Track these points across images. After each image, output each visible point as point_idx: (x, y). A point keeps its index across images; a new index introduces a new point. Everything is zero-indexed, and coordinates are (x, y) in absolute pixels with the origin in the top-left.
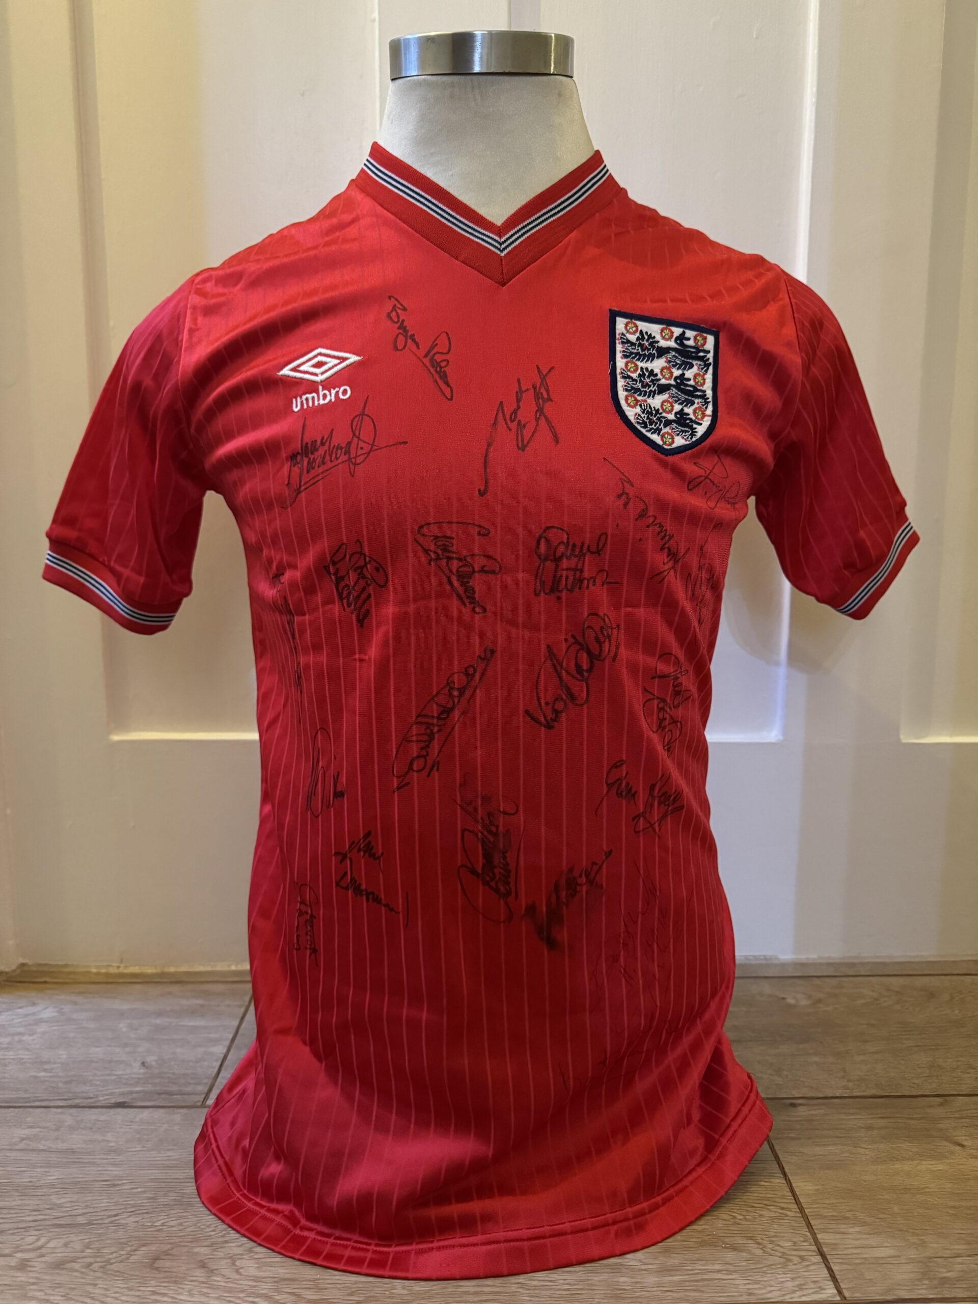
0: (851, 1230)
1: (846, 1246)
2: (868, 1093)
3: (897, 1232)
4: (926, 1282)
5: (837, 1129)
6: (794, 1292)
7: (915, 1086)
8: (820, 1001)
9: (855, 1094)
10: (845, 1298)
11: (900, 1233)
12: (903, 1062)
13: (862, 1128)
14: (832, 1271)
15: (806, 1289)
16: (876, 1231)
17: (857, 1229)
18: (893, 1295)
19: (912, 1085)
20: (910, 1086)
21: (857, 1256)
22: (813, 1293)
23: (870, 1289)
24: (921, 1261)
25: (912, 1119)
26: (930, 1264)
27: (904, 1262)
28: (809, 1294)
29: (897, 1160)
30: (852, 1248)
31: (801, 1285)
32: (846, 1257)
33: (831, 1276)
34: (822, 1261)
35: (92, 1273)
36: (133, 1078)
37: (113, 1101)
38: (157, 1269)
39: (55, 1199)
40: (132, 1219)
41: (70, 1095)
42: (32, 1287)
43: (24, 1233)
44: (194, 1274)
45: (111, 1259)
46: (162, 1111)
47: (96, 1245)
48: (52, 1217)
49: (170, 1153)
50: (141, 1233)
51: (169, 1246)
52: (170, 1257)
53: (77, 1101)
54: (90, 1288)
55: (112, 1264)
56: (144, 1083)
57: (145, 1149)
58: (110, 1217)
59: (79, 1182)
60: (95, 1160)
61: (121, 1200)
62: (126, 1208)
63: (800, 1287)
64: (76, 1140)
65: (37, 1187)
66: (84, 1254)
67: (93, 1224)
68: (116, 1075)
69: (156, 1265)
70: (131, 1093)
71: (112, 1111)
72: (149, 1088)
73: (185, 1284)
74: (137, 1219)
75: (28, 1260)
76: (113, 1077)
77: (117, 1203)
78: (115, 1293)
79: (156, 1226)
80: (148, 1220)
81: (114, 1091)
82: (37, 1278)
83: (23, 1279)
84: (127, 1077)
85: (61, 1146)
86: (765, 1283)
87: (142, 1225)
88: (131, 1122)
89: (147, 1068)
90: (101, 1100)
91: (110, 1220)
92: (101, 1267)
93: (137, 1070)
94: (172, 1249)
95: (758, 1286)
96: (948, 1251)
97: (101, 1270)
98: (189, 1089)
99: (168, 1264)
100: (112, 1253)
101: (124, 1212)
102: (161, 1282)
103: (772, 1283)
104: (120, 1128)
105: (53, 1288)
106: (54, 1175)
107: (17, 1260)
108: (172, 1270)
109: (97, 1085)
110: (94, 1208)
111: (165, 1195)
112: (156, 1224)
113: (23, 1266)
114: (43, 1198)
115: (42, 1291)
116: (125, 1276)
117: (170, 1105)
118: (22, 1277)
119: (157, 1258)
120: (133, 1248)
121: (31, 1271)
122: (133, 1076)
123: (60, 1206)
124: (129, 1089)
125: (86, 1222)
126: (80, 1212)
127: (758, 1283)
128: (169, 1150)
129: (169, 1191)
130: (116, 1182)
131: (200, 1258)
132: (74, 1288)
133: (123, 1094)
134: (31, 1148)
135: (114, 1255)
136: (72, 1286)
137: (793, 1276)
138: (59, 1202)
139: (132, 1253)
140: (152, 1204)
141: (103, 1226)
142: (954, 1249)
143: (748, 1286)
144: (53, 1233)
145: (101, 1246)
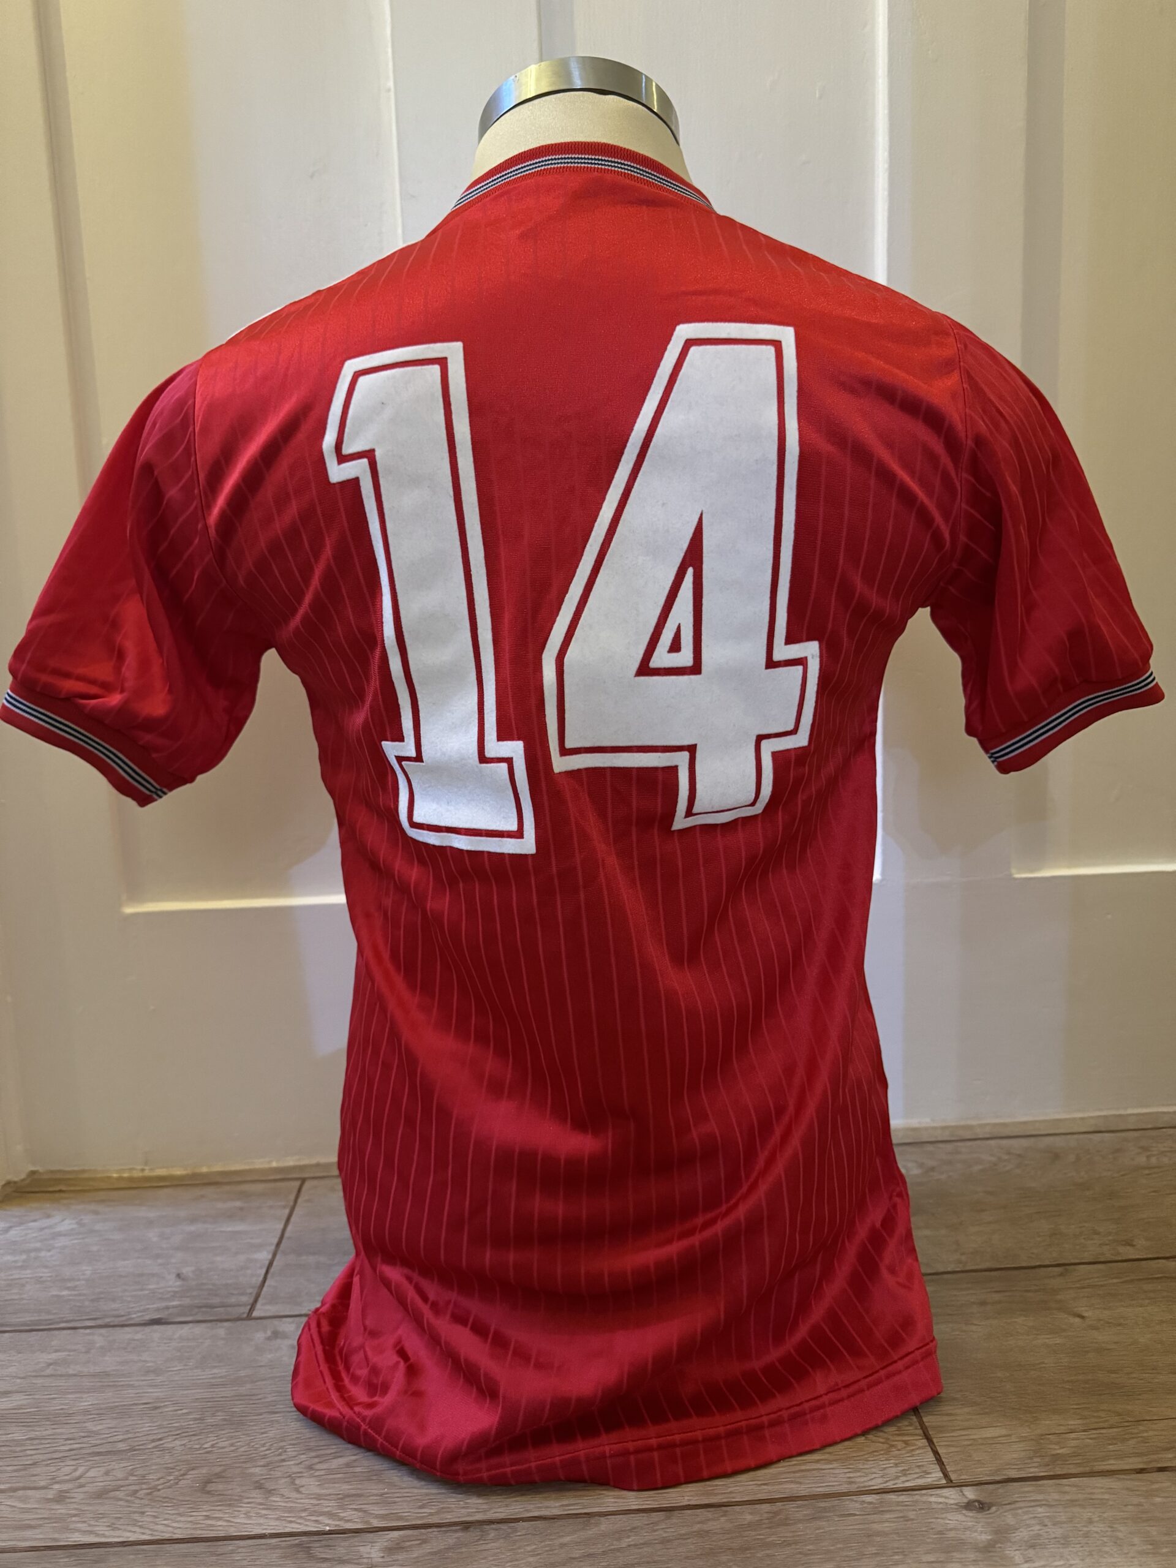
0: (958, 1411)
1: (953, 1428)
2: (983, 1266)
3: (1008, 1411)
4: (1038, 1460)
5: (948, 1306)
6: (897, 1478)
7: (1033, 1256)
8: (933, 1169)
9: (968, 1268)
10: (951, 1481)
11: (1012, 1411)
12: (1021, 1231)
13: (972, 1303)
14: (939, 1455)
15: (909, 1474)
16: (987, 1410)
17: (966, 1410)
18: (1005, 1475)
19: (1030, 1255)
20: (1029, 1257)
21: (966, 1437)
22: (917, 1478)
23: (979, 1470)
24: (1032, 1440)
25: (1029, 1291)
26: (1042, 1441)
27: (1015, 1440)
28: (914, 1479)
29: (1011, 1336)
30: (959, 1429)
31: (906, 1470)
32: (954, 1439)
33: (937, 1459)
34: (927, 1444)
35: (137, 1501)
36: (169, 1292)
37: (147, 1318)
38: (209, 1492)
39: (90, 1426)
40: (178, 1442)
41: (98, 1314)
42: (74, 1519)
43: (60, 1464)
44: (252, 1496)
45: (159, 1485)
46: (204, 1325)
47: (140, 1472)
48: (90, 1445)
49: (215, 1371)
50: (189, 1456)
51: (222, 1468)
52: (223, 1480)
53: (107, 1320)
54: (136, 1517)
55: (159, 1490)
56: (182, 1297)
57: (186, 1367)
58: (153, 1441)
59: (117, 1406)
60: (131, 1383)
61: (165, 1423)
62: (171, 1431)
63: (904, 1473)
64: (109, 1362)
65: (70, 1415)
66: (127, 1482)
67: (135, 1450)
68: (150, 1289)
69: (208, 1489)
70: (167, 1308)
71: (148, 1329)
72: (187, 1301)
73: (241, 1507)
74: (184, 1442)
75: (67, 1492)
76: (147, 1292)
77: (160, 1427)
78: (165, 1520)
79: (206, 1448)
80: (196, 1442)
81: (148, 1306)
82: (76, 1509)
83: (63, 1511)
84: (160, 1291)
85: (92, 1369)
86: (867, 1471)
87: (190, 1448)
88: (170, 1339)
89: (183, 1280)
90: (133, 1318)
91: (154, 1444)
92: (148, 1494)
93: (173, 1284)
94: (224, 1471)
95: (858, 1474)
96: (1062, 1427)
97: (149, 1497)
98: (233, 1300)
99: (220, 1487)
100: (159, 1479)
101: (168, 1436)
102: (214, 1506)
103: (874, 1470)
104: (159, 1346)
105: (97, 1519)
106: (87, 1401)
107: (54, 1492)
108: (225, 1493)
109: (129, 1302)
110: (135, 1433)
111: (213, 1415)
112: (206, 1446)
113: (61, 1498)
114: (77, 1425)
115: (84, 1522)
116: (175, 1501)
117: (211, 1318)
118: (61, 1509)
119: (209, 1482)
120: (182, 1472)
121: (71, 1503)
122: (169, 1289)
123: (97, 1433)
124: (164, 1304)
125: (128, 1448)
126: (121, 1437)
127: (859, 1471)
128: (215, 1367)
129: (218, 1411)
130: (159, 1405)
131: (257, 1479)
132: (120, 1518)
133: (158, 1310)
134: (59, 1373)
135: (162, 1481)
136: (119, 1516)
137: (897, 1462)
138: (94, 1429)
139: (181, 1478)
140: (199, 1425)
141: (147, 1451)
142: (1068, 1425)
143: (848, 1475)
144: (91, 1462)
145: (145, 1472)
